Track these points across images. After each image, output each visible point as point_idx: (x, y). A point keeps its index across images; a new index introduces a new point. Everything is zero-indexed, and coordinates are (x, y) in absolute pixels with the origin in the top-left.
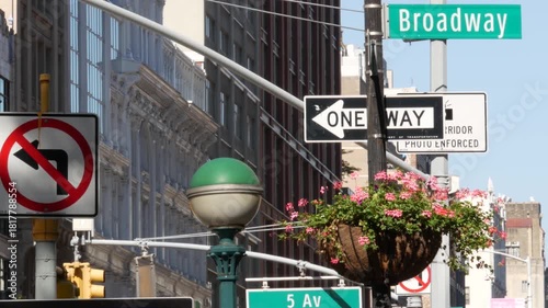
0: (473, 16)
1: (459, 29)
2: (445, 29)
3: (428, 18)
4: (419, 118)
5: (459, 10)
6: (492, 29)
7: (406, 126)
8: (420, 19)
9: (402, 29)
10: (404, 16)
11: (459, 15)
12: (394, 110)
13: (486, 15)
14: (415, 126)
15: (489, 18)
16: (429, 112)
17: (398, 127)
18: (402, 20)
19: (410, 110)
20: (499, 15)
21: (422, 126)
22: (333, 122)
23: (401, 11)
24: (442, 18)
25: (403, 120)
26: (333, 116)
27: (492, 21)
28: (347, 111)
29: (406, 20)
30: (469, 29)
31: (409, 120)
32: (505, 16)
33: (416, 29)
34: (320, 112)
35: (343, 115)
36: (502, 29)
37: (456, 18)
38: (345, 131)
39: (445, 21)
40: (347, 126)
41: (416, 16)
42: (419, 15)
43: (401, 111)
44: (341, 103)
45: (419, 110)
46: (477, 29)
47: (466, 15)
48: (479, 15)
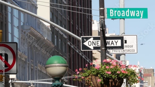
0: (133, 11)
1: (128, 15)
2: (124, 15)
3: (119, 12)
4: (116, 43)
5: (128, 10)
6: (139, 15)
7: (112, 45)
8: (116, 13)
9: (111, 16)
10: (112, 12)
11: (128, 11)
12: (109, 40)
13: (137, 11)
14: (115, 45)
15: (138, 12)
16: (120, 41)
17: (110, 46)
18: (111, 13)
19: (113, 41)
20: (141, 11)
21: (117, 45)
22: (90, 44)
23: (111, 10)
24: (123, 12)
25: (112, 44)
26: (90, 42)
27: (138, 13)
28: (94, 41)
29: (112, 13)
30: (132, 15)
31: (113, 44)
32: (143, 11)
33: (115, 16)
34: (86, 41)
35: (93, 42)
36: (142, 15)
37: (127, 12)
38: (94, 47)
39: (124, 13)
40: (94, 46)
41: (115, 11)
42: (116, 11)
43: (111, 41)
44: (92, 38)
45: (116, 41)
46: (134, 16)
47: (131, 11)
48: (135, 11)
